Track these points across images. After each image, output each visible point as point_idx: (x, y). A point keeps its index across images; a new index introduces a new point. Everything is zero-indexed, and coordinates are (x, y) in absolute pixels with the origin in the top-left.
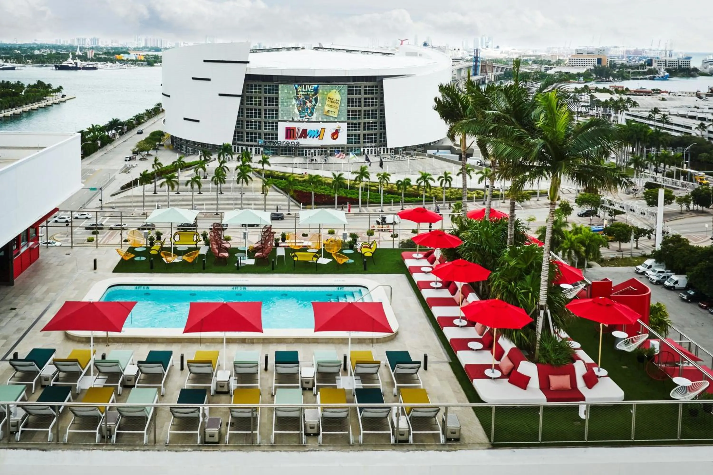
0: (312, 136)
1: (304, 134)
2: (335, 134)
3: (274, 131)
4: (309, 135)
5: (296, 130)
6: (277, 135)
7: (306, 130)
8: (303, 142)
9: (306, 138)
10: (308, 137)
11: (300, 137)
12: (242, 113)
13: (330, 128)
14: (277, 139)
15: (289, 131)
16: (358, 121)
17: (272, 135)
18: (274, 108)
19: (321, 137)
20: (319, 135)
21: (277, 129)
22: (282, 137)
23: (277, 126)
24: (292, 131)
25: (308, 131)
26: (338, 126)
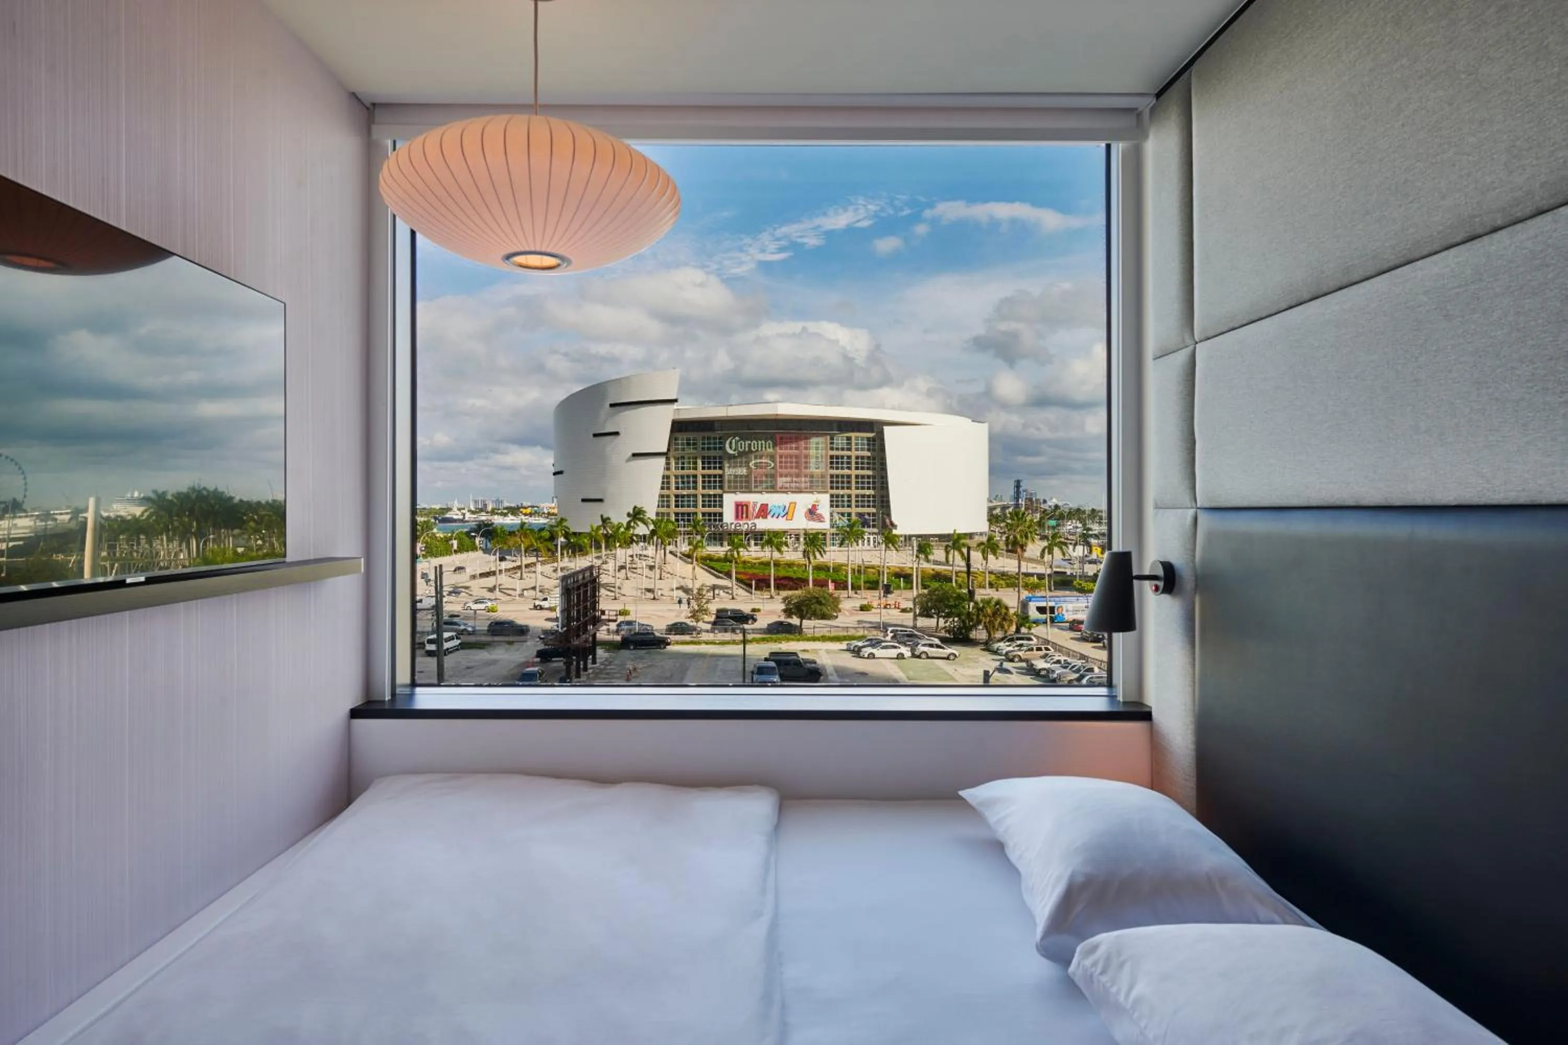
0: (776, 516)
1: (764, 511)
2: (812, 513)
3: (717, 510)
4: (772, 513)
5: (751, 508)
6: (721, 514)
7: (767, 505)
8: (762, 524)
9: (766, 518)
10: (769, 517)
11: (757, 517)
12: (668, 483)
13: (804, 501)
14: (721, 520)
15: (740, 508)
16: (848, 492)
17: (715, 514)
18: (718, 472)
19: (789, 517)
20: (787, 513)
21: (721, 506)
22: (729, 516)
23: (721, 501)
24: (745, 507)
25: (769, 507)
26: (815, 500)
